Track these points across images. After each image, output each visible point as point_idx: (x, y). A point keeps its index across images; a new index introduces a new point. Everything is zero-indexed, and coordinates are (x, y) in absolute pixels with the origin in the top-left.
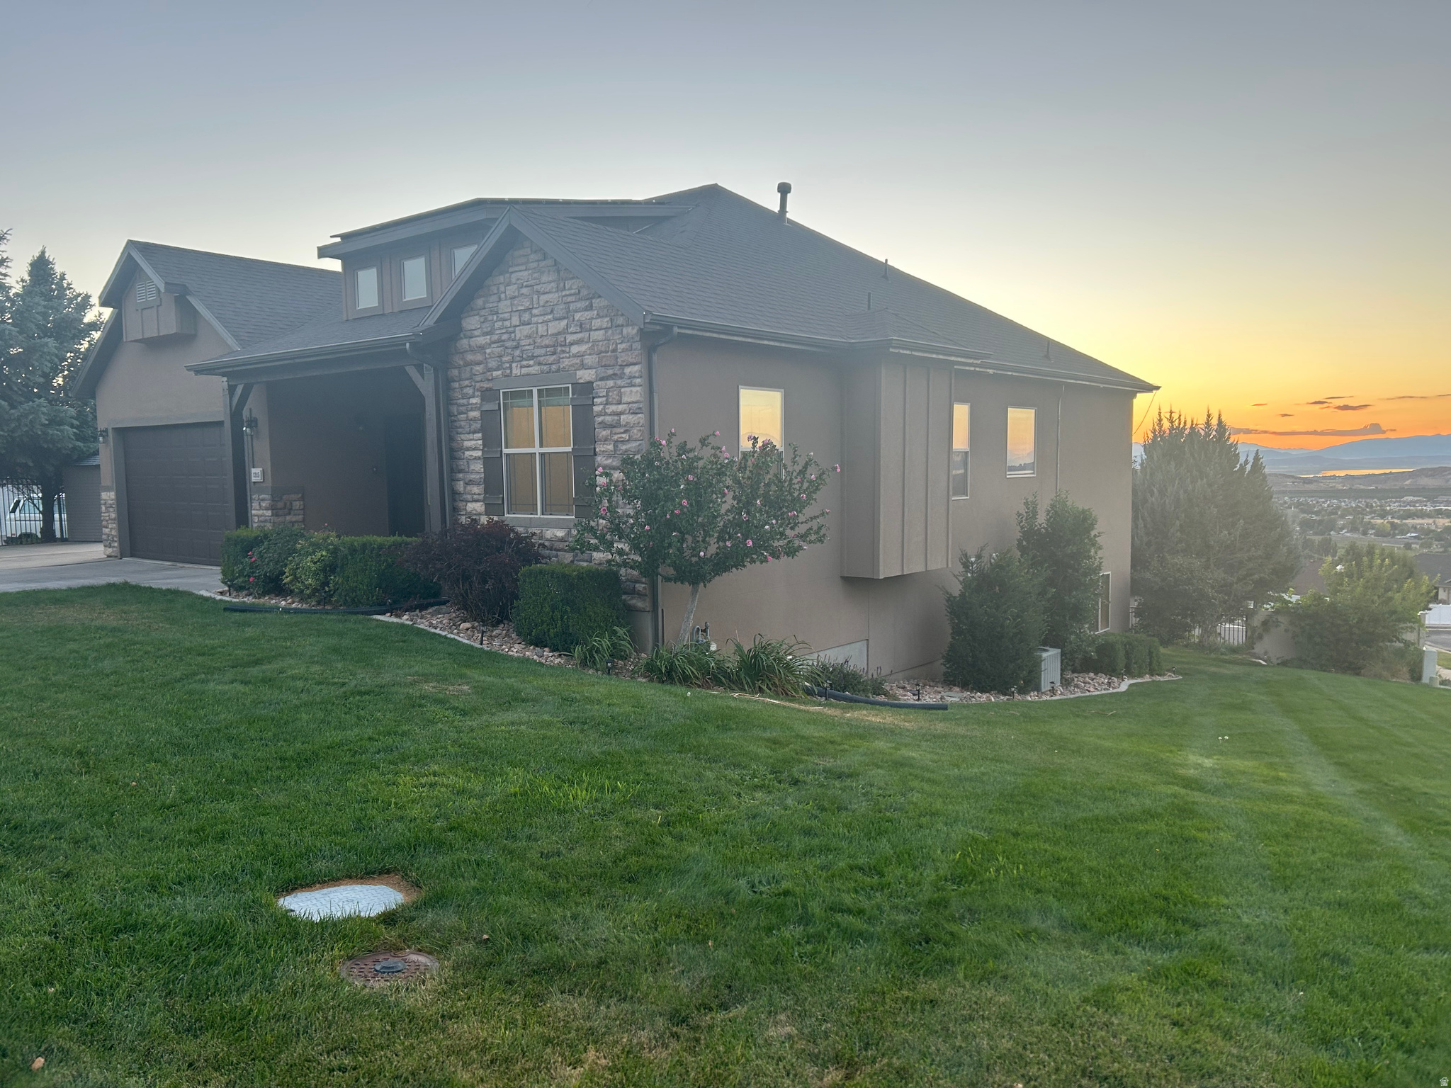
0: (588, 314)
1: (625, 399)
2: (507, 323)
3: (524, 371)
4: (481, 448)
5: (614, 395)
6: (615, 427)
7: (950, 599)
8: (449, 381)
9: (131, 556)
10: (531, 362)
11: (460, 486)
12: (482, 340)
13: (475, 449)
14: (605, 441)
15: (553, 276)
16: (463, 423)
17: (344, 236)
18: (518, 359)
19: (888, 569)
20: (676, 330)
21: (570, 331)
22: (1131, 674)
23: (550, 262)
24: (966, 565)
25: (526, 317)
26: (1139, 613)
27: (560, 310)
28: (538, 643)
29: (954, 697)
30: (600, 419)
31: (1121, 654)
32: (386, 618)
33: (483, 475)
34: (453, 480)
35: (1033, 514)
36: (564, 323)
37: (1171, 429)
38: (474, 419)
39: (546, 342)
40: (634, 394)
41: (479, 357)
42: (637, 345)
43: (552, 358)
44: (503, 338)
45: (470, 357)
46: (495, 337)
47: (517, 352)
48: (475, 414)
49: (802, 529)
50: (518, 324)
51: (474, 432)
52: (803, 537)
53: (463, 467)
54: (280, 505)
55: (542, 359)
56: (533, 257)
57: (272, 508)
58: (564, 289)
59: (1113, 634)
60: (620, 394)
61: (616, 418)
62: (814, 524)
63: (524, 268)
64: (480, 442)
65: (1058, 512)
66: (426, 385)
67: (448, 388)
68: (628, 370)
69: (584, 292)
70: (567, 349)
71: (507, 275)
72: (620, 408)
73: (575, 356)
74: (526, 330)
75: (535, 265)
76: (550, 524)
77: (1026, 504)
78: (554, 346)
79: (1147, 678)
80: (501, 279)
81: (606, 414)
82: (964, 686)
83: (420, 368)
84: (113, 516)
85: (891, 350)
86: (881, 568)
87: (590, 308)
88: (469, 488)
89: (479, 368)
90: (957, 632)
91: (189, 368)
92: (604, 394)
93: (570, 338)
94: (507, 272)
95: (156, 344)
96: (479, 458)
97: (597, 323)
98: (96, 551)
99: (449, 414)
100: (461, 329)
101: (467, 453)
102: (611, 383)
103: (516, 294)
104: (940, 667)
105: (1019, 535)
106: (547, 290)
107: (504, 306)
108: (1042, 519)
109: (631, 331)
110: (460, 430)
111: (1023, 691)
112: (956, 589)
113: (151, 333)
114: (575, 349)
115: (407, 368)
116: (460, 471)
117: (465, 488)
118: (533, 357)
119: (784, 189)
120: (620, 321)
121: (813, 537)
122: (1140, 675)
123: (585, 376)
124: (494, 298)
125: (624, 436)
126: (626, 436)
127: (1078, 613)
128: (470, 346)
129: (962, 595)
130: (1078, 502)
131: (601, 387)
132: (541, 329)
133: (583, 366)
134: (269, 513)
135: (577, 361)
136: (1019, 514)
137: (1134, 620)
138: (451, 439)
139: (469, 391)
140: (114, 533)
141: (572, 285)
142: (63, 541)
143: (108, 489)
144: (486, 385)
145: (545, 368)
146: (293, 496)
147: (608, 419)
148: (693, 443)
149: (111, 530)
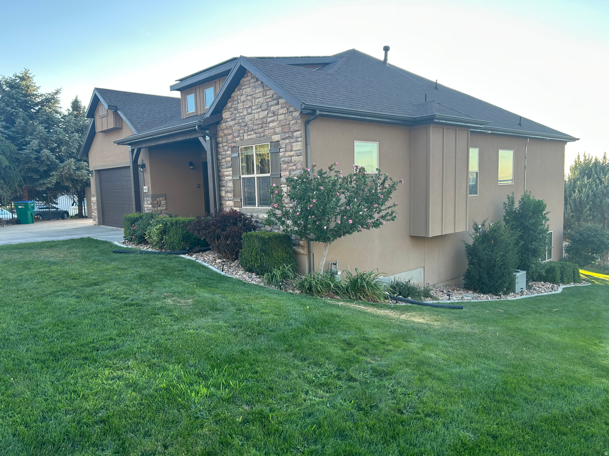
0: (277, 107)
1: (294, 149)
2: (242, 114)
3: (249, 137)
4: (232, 175)
5: (289, 147)
6: (289, 163)
7: (468, 246)
8: (217, 144)
9: (103, 224)
10: (252, 133)
11: (223, 194)
12: (232, 123)
13: (229, 176)
14: (285, 170)
15: (261, 89)
16: (224, 163)
17: (181, 80)
19: (434, 231)
20: (318, 112)
21: (269, 116)
22: (563, 282)
23: (259, 82)
24: (476, 229)
25: (249, 110)
26: (567, 251)
27: (264, 107)
28: (250, 270)
29: (469, 297)
30: (282, 159)
31: (558, 273)
32: (187, 257)
33: (233, 188)
34: (220, 190)
35: (512, 202)
36: (266, 112)
37: (585, 160)
38: (228, 161)
39: (259, 122)
40: (298, 146)
41: (230, 131)
42: (299, 121)
43: (261, 130)
44: (240, 122)
45: (226, 132)
46: (237, 121)
47: (246, 128)
48: (229, 159)
49: (383, 213)
51: (229, 168)
52: (382, 217)
53: (224, 184)
54: (155, 202)
55: (257, 130)
56: (252, 81)
57: (152, 204)
58: (266, 95)
59: (554, 262)
60: (292, 147)
61: (290, 158)
62: (390, 211)
63: (248, 86)
64: (231, 172)
65: (525, 202)
66: (207, 146)
67: (217, 147)
68: (295, 134)
69: (275, 96)
70: (268, 126)
71: (241, 91)
72: (292, 153)
73: (271, 128)
74: (250, 117)
75: (253, 84)
76: (261, 212)
77: (508, 198)
78: (262, 124)
79: (572, 285)
80: (239, 93)
81: (285, 157)
82: (475, 290)
83: (204, 137)
84: (96, 207)
85: (435, 120)
86: (430, 231)
87: (278, 104)
88: (227, 194)
89: (230, 137)
90: (471, 263)
91: (115, 142)
92: (284, 146)
93: (269, 120)
94: (241, 89)
95: (107, 132)
96: (231, 180)
97: (281, 111)
98: (89, 222)
99: (218, 159)
100: (222, 119)
101: (226, 178)
102: (287, 141)
103: (245, 99)
104: (462, 280)
105: (504, 214)
106: (259, 97)
107: (240, 106)
108: (517, 205)
109: (296, 114)
110: (223, 167)
111: (506, 293)
112: (471, 242)
113: (105, 128)
114: (271, 125)
115: (199, 138)
116: (223, 186)
117: (225, 194)
118: (253, 130)
119: (386, 49)
120: (292, 109)
121: (389, 218)
122: (568, 283)
123: (276, 138)
124: (236, 102)
125: (293, 167)
126: (294, 167)
127: (535, 253)
128: (226, 126)
129: (474, 245)
130: (536, 196)
131: (283, 143)
132: (256, 116)
133: (275, 133)
134: (151, 206)
135: (272, 131)
136: (505, 203)
137: (565, 255)
138: (219, 171)
139: (226, 148)
140: (96, 215)
141: (270, 93)
142: (86, 217)
143: (94, 196)
144: (233, 145)
145: (258, 135)
146: (161, 199)
147: (286, 159)
148: (325, 169)
149: (95, 214)
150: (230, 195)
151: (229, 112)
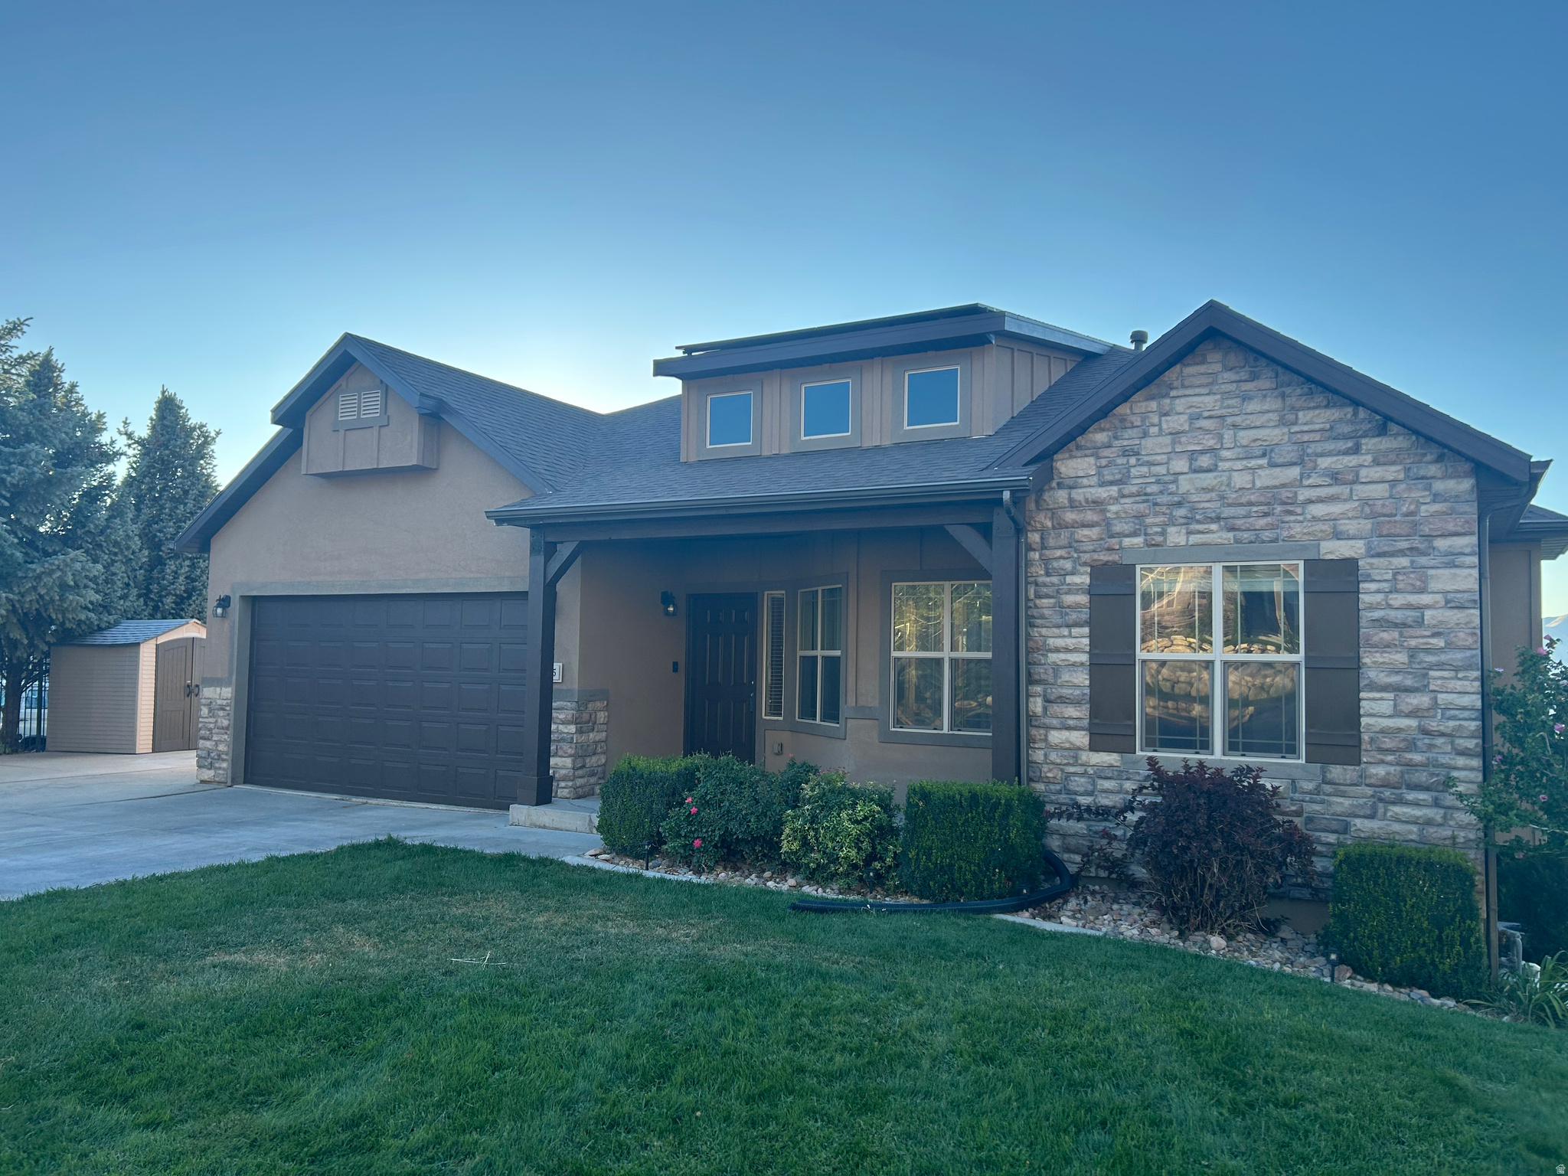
0: (1351, 460)
1: (1434, 585)
2: (1160, 470)
3: (1194, 539)
4: (1087, 649)
5: (1408, 580)
6: (1410, 626)
8: (1026, 549)
9: (245, 782)
12: (1100, 492)
13: (1076, 650)
14: (1385, 647)
15: (1269, 404)
18: (1183, 521)
21: (1306, 482)
25: (1205, 461)
27: (1286, 455)
30: (1374, 614)
33: (1087, 691)
38: (1075, 607)
39: (1251, 497)
40: (1456, 579)
41: (1092, 517)
42: (1466, 508)
43: (1261, 522)
45: (1069, 516)
46: (1131, 489)
47: (1181, 512)
48: (1077, 599)
50: (1186, 470)
51: (1076, 625)
53: (1043, 677)
54: (586, 717)
55: (1238, 522)
57: (576, 721)
58: (1295, 423)
60: (1423, 579)
61: (1417, 614)
63: (1203, 390)
64: (1086, 641)
66: (993, 555)
67: (1019, 560)
68: (1441, 543)
69: (1341, 429)
72: (1424, 599)
73: (1316, 520)
74: (1204, 480)
75: (1230, 387)
78: (1268, 504)
81: (1390, 607)
84: (224, 722)
87: (1355, 451)
88: (1056, 708)
89: (1088, 533)
92: (1389, 576)
93: (1303, 495)
96: (1082, 664)
97: (1371, 474)
99: (1019, 596)
100: (1053, 476)
101: (1053, 657)
102: (1402, 561)
107: (1154, 444)
109: (1454, 486)
113: (358, 464)
114: (1317, 510)
116: (1038, 682)
117: (1045, 709)
120: (1428, 471)
123: (1336, 549)
124: (1134, 432)
126: (1436, 642)
128: (1071, 500)
131: (1378, 571)
132: (1239, 480)
133: (1338, 536)
134: (572, 728)
139: (1065, 565)
140: (222, 748)
141: (1315, 418)
143: (217, 683)
144: (1107, 557)
145: (1245, 535)
146: (598, 705)
147: (1395, 615)
149: (216, 744)
150: (1071, 711)
151: (1092, 460)
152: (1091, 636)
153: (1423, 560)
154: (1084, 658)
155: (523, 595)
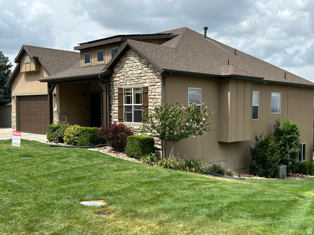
1: (157, 91)
2: (126, 70)
3: (130, 83)
5: (154, 90)
6: (154, 99)
10: (132, 81)
11: (112, 114)
12: (119, 75)
14: (151, 102)
15: (138, 58)
17: (81, 44)
18: (128, 80)
19: (231, 140)
20: (171, 73)
21: (142, 73)
27: (140, 67)
28: (132, 157)
32: (91, 149)
33: (118, 111)
34: (110, 112)
38: (116, 96)
41: (118, 79)
44: (125, 74)
50: (129, 71)
51: (116, 100)
53: (113, 109)
55: (135, 80)
57: (59, 119)
58: (141, 62)
61: (154, 96)
63: (131, 56)
66: (104, 87)
67: (109, 87)
68: (157, 84)
70: (142, 78)
71: (126, 58)
75: (134, 55)
76: (135, 125)
78: (138, 77)
81: (151, 95)
82: (255, 175)
83: (102, 82)
87: (148, 67)
89: (118, 82)
90: (253, 159)
92: (151, 90)
99: (109, 95)
100: (113, 72)
101: (114, 105)
102: (153, 87)
103: (128, 63)
106: (137, 62)
107: (125, 66)
108: (281, 126)
109: (159, 73)
110: (112, 99)
113: (28, 70)
119: (206, 29)
123: (146, 85)
125: (156, 101)
128: (116, 76)
133: (146, 82)
139: (115, 88)
141: (144, 61)
145: (136, 83)
150: (116, 115)
151: (118, 69)
152: (118, 101)
153: (155, 87)
154: (117, 105)
155: (47, 95)
